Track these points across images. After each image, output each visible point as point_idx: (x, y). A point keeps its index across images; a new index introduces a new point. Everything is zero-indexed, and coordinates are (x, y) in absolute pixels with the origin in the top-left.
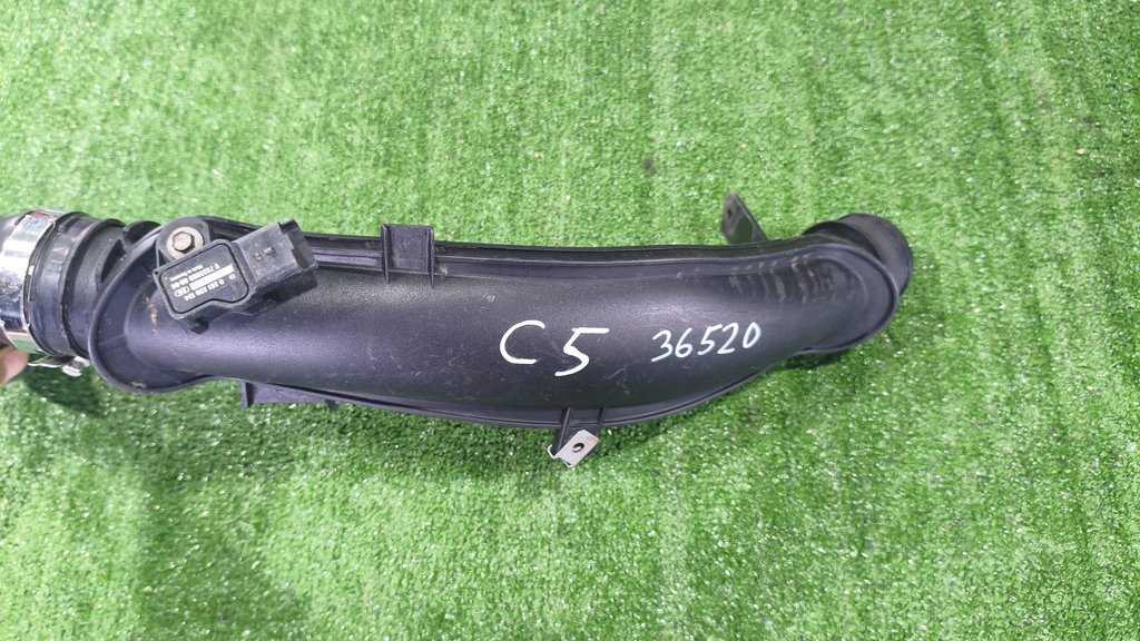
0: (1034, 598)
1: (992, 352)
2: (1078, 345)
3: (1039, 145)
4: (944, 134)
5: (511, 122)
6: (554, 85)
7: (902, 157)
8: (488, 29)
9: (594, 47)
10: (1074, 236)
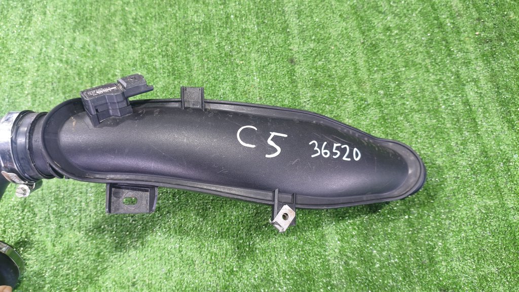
0: (484, 224)
1: (452, 124)
2: (487, 116)
3: (459, 32)
4: (418, 33)
5: (228, 48)
6: (244, 30)
7: (402, 44)
8: (210, 8)
9: (259, 11)
10: (480, 70)
